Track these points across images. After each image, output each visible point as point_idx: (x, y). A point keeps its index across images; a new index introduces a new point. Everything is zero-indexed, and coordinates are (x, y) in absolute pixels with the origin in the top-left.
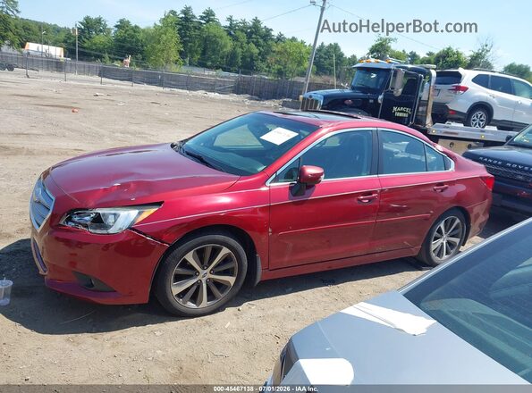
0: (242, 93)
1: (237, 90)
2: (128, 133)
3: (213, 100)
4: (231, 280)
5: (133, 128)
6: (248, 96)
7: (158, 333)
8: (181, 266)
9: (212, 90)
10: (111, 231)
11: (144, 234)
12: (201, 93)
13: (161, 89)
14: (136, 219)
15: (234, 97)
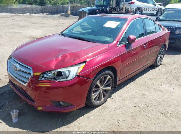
0: (44, 13)
1: (42, 12)
2: (11, 33)
3: (34, 17)
4: (110, 88)
5: (12, 31)
6: (47, 14)
7: (92, 118)
8: (95, 87)
9: (33, 13)
10: (69, 79)
11: (83, 77)
12: (28, 14)
13: (12, 14)
14: (78, 71)
15: (42, 15)
